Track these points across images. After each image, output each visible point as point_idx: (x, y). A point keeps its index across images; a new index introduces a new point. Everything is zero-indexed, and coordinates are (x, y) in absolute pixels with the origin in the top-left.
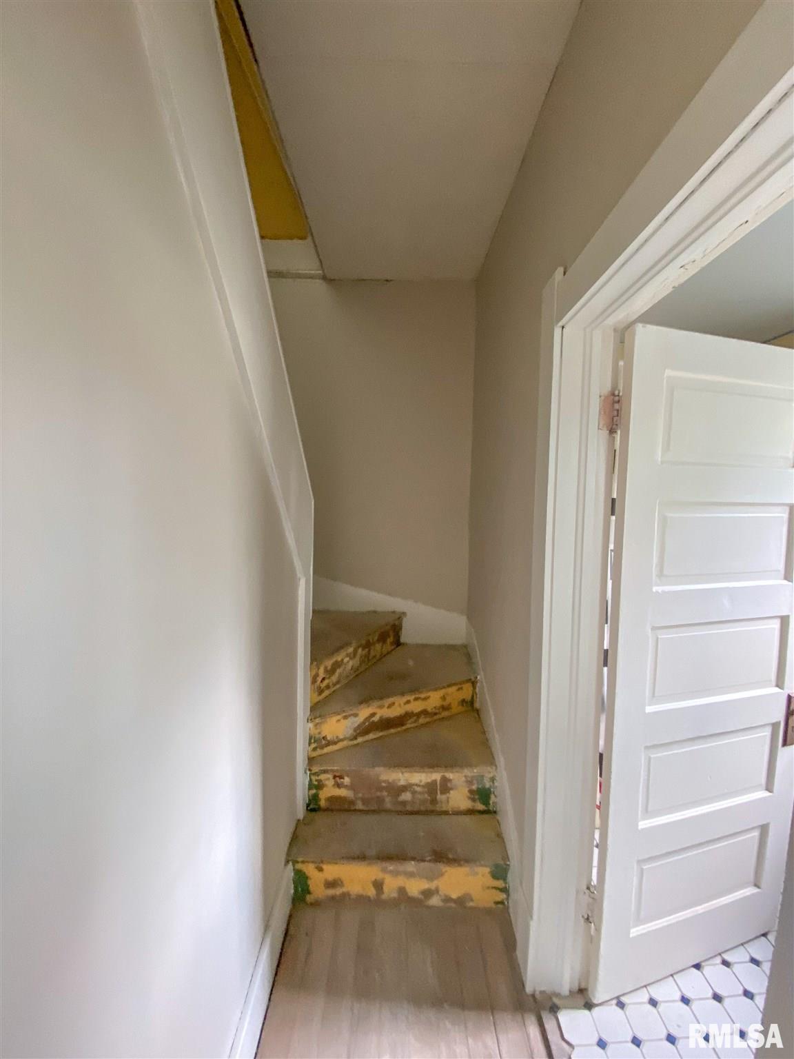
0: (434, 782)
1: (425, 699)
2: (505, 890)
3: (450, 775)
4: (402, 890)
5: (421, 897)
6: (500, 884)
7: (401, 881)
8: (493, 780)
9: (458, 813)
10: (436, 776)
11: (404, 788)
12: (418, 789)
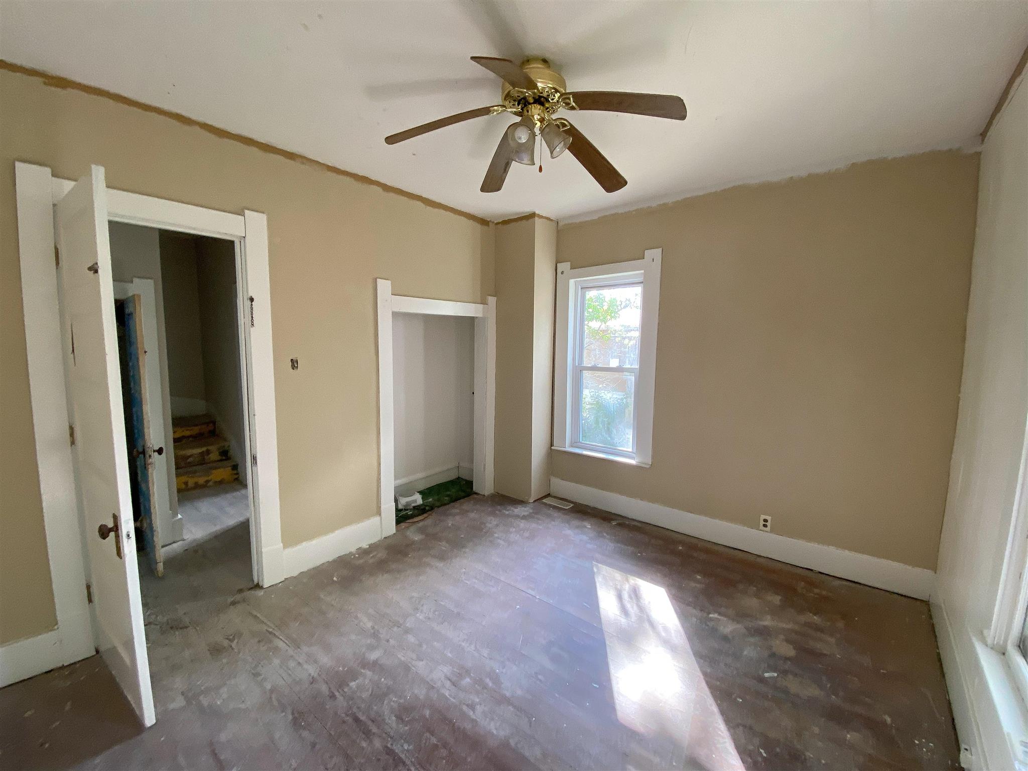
0: (203, 452)
1: (191, 430)
2: (237, 474)
3: (210, 448)
4: (196, 483)
5: (205, 484)
6: (235, 472)
7: (196, 480)
8: (229, 446)
9: (215, 461)
10: (204, 449)
11: (189, 457)
12: (196, 456)
